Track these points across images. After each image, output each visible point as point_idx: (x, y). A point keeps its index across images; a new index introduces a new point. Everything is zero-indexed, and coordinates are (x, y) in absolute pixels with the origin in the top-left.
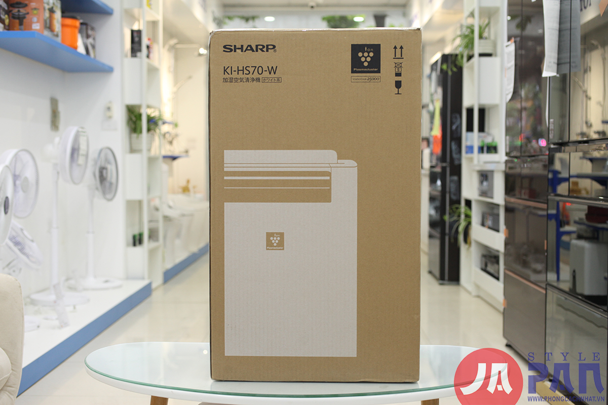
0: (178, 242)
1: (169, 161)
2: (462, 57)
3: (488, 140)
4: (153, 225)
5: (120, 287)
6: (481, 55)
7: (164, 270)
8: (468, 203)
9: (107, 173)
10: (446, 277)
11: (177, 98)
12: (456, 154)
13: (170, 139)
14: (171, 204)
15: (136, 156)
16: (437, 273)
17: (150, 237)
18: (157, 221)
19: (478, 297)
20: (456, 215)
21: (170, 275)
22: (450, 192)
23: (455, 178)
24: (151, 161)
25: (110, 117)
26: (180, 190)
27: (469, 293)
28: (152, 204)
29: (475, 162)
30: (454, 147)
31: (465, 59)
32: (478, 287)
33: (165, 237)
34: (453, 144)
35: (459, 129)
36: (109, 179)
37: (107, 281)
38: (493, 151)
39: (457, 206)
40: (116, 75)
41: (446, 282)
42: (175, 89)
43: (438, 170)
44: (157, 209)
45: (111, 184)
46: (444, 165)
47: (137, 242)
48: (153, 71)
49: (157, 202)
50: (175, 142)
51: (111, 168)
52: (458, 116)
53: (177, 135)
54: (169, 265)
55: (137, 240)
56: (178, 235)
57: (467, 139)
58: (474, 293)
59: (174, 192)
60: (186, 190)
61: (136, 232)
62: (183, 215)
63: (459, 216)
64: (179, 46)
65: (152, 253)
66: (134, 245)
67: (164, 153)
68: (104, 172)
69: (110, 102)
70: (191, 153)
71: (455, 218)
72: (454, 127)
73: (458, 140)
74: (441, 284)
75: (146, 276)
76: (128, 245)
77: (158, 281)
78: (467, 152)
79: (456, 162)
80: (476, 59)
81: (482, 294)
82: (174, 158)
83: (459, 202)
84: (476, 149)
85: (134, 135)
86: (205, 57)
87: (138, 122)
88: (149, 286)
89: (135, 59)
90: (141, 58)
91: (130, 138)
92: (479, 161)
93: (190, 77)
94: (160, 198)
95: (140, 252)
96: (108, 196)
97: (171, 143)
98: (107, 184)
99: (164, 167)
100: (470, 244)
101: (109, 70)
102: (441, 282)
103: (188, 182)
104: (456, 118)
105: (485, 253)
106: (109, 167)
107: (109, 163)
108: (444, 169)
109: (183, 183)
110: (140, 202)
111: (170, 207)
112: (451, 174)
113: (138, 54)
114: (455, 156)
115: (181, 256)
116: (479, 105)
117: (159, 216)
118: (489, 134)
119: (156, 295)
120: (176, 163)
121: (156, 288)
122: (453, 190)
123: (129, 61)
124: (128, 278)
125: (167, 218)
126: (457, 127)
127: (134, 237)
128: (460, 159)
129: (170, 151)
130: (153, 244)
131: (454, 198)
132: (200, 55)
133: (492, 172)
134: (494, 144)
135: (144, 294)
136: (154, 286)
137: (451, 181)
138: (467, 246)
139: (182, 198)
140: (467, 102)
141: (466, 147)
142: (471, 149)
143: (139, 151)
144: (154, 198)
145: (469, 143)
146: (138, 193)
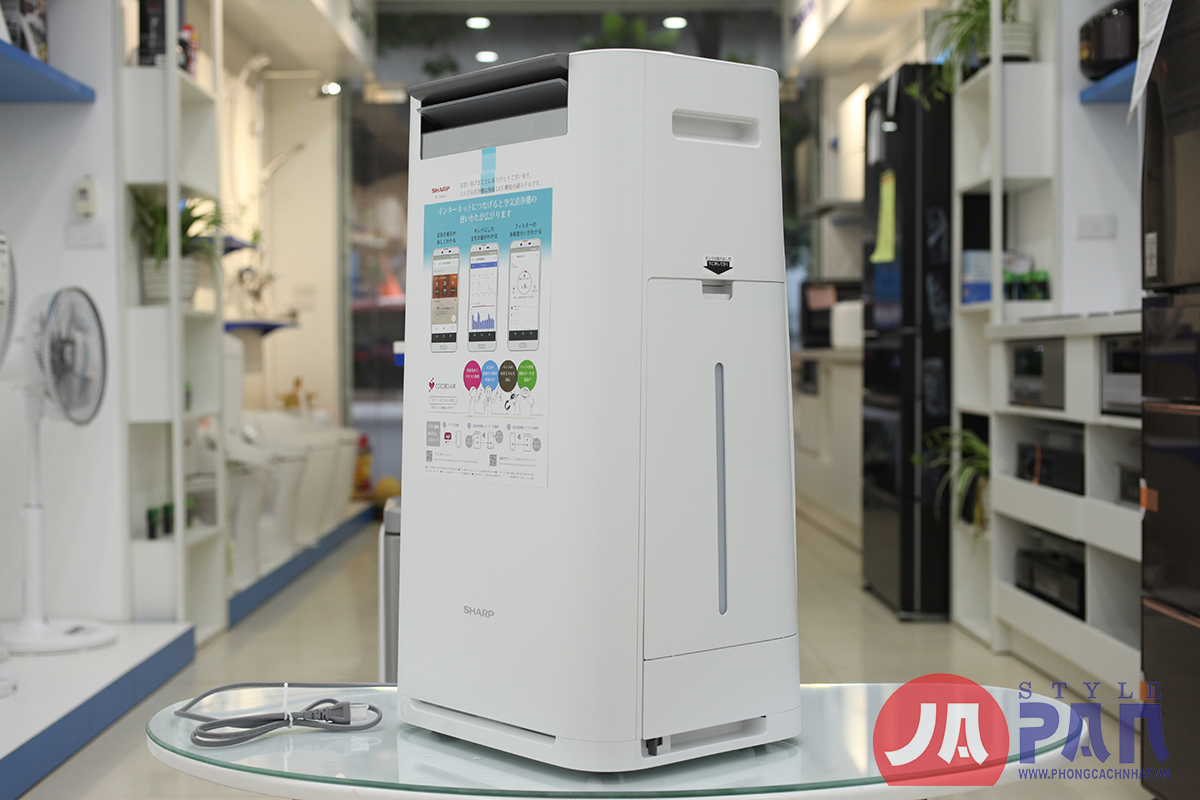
0: (267, 523)
1: (253, 336)
2: (951, 70)
3: (1021, 269)
4: (199, 484)
5: (110, 643)
6: (1007, 59)
7: (230, 594)
8: (977, 424)
9: (73, 353)
10: (917, 603)
11: (269, 191)
12: (938, 304)
13: (253, 285)
14: (250, 431)
15: (154, 313)
16: (894, 595)
17: (191, 515)
18: (212, 475)
19: (1009, 654)
20: (942, 451)
21: (244, 608)
22: (923, 397)
23: (937, 363)
24: (194, 326)
25: (88, 215)
26: (280, 403)
27: (987, 646)
28: (202, 431)
29: (997, 320)
30: (932, 288)
31: (958, 75)
32: (1007, 628)
33: (233, 514)
34: (930, 280)
35: (944, 246)
36: (78, 369)
37: (75, 630)
38: (1039, 294)
39: (944, 429)
40: (102, 108)
41: (915, 616)
42: (266, 174)
44: (212, 445)
45: (85, 382)
46: (908, 330)
47: (160, 529)
48: (196, 105)
49: (212, 430)
50: (266, 294)
51: (87, 341)
52: (941, 214)
53: (270, 278)
54: (243, 581)
55: (158, 523)
56: (267, 506)
57: (964, 269)
58: (997, 646)
59: (264, 406)
60: (290, 402)
61: (158, 502)
62: (280, 460)
63: (948, 454)
64: (274, 75)
65: (196, 556)
66: (152, 534)
67: (232, 314)
68: (68, 349)
69: (87, 177)
70: (303, 318)
71: (941, 460)
72: (932, 240)
73: (942, 271)
74: (904, 620)
75: (181, 613)
76: (134, 535)
77: (215, 619)
78: (964, 300)
79: (939, 325)
80: (995, 67)
81: (1017, 649)
82: (266, 329)
83: (946, 420)
84: (997, 291)
85: (151, 262)
86: (335, 99)
87: (159, 229)
88: (188, 638)
89: (147, 72)
90: (164, 68)
91: (141, 269)
92: (1005, 318)
93: (300, 147)
94: (220, 417)
95: (166, 553)
96: (78, 414)
97: (256, 295)
98: (76, 383)
99: (233, 345)
100: (983, 524)
101: (83, 96)
102: (904, 614)
103: (298, 383)
104: (936, 217)
105: (1026, 546)
106: (78, 337)
107: (82, 329)
108: (908, 341)
109: (286, 387)
110: (169, 426)
111: (248, 440)
112: (926, 355)
113: (159, 58)
114: (934, 309)
115: (276, 556)
116: (1005, 182)
117: (218, 461)
118: (1022, 256)
119: (207, 660)
120: (270, 342)
121: (208, 643)
122: (931, 393)
123: (135, 77)
124: (137, 617)
125: (236, 468)
126: (939, 241)
127: (151, 515)
128: (947, 317)
129: (255, 312)
130: (201, 532)
131: (933, 410)
132: (322, 95)
133: (1058, 341)
134: (1040, 278)
135: (176, 658)
136: (201, 636)
137: (925, 371)
138: (972, 529)
139: (279, 419)
140: (965, 176)
141: (964, 287)
142: (982, 291)
143: (162, 301)
144: (203, 420)
145: (971, 278)
146: (158, 404)
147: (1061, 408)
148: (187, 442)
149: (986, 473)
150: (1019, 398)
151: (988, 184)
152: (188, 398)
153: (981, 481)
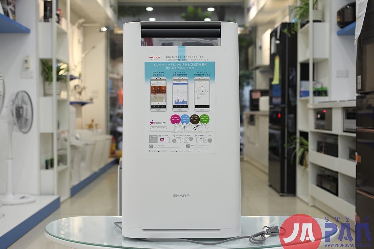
0: (83, 165)
1: (79, 106)
2: (297, 25)
3: (319, 87)
4: (62, 152)
5: (34, 202)
6: (314, 21)
7: (71, 186)
8: (305, 135)
9: (23, 111)
10: (286, 190)
11: (84, 61)
12: (292, 97)
13: (79, 90)
14: (78, 136)
15: (48, 99)
16: (278, 188)
17: (59, 162)
18: (66, 149)
19: (314, 206)
20: (294, 143)
21: (75, 191)
22: (288, 126)
23: (292, 116)
24: (61, 103)
25: (27, 68)
26: (87, 127)
27: (307, 204)
28: (63, 136)
29: (311, 102)
30: (291, 93)
31: (299, 26)
32: (314, 199)
33: (72, 162)
34: (290, 90)
35: (295, 79)
36: (24, 116)
37: (23, 198)
38: (324, 94)
39: (294, 136)
40: (32, 35)
41: (285, 194)
42: (83, 56)
43: (279, 110)
44: (66, 140)
45: (26, 120)
46: (283, 106)
47: (49, 166)
48: (62, 34)
49: (66, 135)
50: (83, 93)
51: (26, 107)
52: (294, 69)
53: (84, 88)
54: (75, 182)
55: (49, 164)
56: (83, 159)
57: (301, 87)
58: (310, 204)
59: (82, 128)
60: (90, 127)
61: (49, 158)
62: (87, 145)
63: (296, 144)
64: (86, 25)
65: (60, 175)
66: (47, 168)
67: (72, 99)
68: (21, 110)
69: (27, 56)
70: (94, 101)
71: (293, 146)
72: (291, 77)
73: (294, 87)
74: (282, 196)
75: (56, 192)
76: (41, 168)
77: (66, 195)
78: (301, 96)
79: (293, 104)
80: (311, 24)
81: (317, 205)
82: (83, 104)
83: (295, 134)
84: (311, 93)
85: (47, 83)
86: (105, 32)
87: (50, 73)
88: (58, 200)
89: (46, 24)
90: (52, 23)
91: (44, 85)
92: (313, 102)
93: (94, 47)
94: (68, 131)
95: (51, 174)
96: (24, 130)
97: (80, 93)
98: (23, 121)
99: (73, 109)
100: (306, 166)
101: (26, 31)
102: (281, 194)
103: (93, 121)
104: (292, 70)
105: (320, 173)
106: (24, 106)
107: (26, 104)
108: (283, 109)
109: (89, 122)
110: (52, 134)
111: (77, 139)
112: (289, 113)
113: (50, 20)
114: (291, 99)
115: (86, 175)
116: (314, 59)
117: (68, 145)
118: (319, 83)
119: (64, 207)
120: (84, 108)
121: (64, 202)
122: (290, 125)
123: (43, 25)
124: (42, 194)
125: (73, 147)
126: (293, 78)
127: (47, 162)
129: (79, 99)
130: (62, 167)
131: (291, 130)
132: (101, 31)
134: (324, 89)
135: (54, 206)
136: (62, 200)
137: (288, 118)
138: (303, 168)
139: (87, 132)
140: (301, 58)
141: (301, 92)
142: (306, 93)
143: (51, 95)
144: (63, 132)
145: (303, 89)
146: (49, 127)
147: (331, 130)
148: (58, 139)
149: (307, 150)
150: (318, 127)
151: (308, 60)
152: (58, 125)
153: (306, 152)
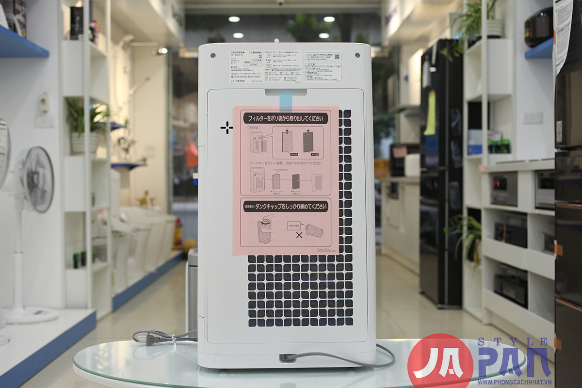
0: (131, 261)
1: (125, 170)
2: (462, 42)
3: (497, 138)
4: (99, 242)
5: (55, 319)
6: (490, 37)
7: (113, 295)
8: (475, 213)
9: (38, 178)
10: (446, 300)
11: (133, 100)
12: (456, 155)
13: (125, 146)
14: (123, 216)
15: (77, 159)
16: (435, 296)
17: (94, 257)
18: (105, 237)
19: (491, 325)
20: (458, 226)
21: (120, 302)
22: (449, 201)
23: (456, 184)
24: (97, 165)
25: (45, 112)
26: (138, 203)
27: (480, 321)
28: (100, 217)
29: (485, 163)
30: (453, 147)
31: (466, 45)
32: (490, 312)
33: (115, 257)
34: (452, 143)
35: (459, 127)
36: (40, 186)
37: (38, 313)
38: (505, 151)
39: (459, 216)
40: (52, 60)
41: (446, 307)
42: (131, 92)
43: (435, 174)
44: (105, 223)
45: (44, 192)
46: (442, 168)
47: (79, 264)
48: (98, 59)
49: (105, 215)
50: (131, 150)
51: (44, 172)
53: (133, 142)
54: (120, 289)
55: (79, 261)
56: (131, 252)
57: (469, 138)
58: (485, 321)
59: (130, 204)
60: (143, 202)
61: (79, 251)
62: (138, 230)
63: (461, 228)
64: (135, 44)
65: (97, 276)
66: (76, 266)
67: (115, 160)
68: (35, 176)
69: (45, 93)
70: (149, 162)
71: (458, 231)
72: (453, 124)
73: (458, 139)
74: (440, 308)
75: (89, 305)
76: (67, 267)
77: (105, 308)
78: (469, 154)
79: (457, 166)
80: (484, 41)
81: (495, 322)
82: (131, 167)
83: (461, 212)
84: (485, 149)
85: (76, 134)
86: (165, 56)
87: (80, 119)
88: (93, 316)
89: (74, 42)
90: (83, 41)
91: (71, 138)
93: (148, 79)
94: (109, 209)
95: (83, 276)
96: (40, 208)
97: (127, 150)
98: (39, 193)
99: (115, 174)
100: (478, 262)
101: (43, 54)
102: (440, 306)
103: (146, 193)
104: (456, 113)
105: (499, 273)
106: (41, 170)
107: (42, 167)
108: (442, 173)
109: (141, 195)
110: (84, 214)
111: (122, 221)
112: (450, 180)
113: (80, 36)
114: (454, 158)
115: (136, 277)
116: (489, 96)
117: (108, 231)
118: (497, 132)
119: (102, 327)
120: (133, 173)
121: (102, 319)
122: (453, 198)
123: (69, 45)
124: (67, 307)
125: (116, 234)
126: (457, 125)
127: (75, 257)
128: (461, 162)
129: (126, 159)
130: (99, 265)
131: (454, 207)
132: (159, 54)
133: (515, 173)
134: (506, 143)
135: (87, 326)
136: (99, 316)
137: (450, 188)
138: (473, 264)
140: (469, 94)
141: (469, 147)
142: (477, 149)
143: (81, 153)
144: (100, 211)
145: (472, 143)
146: (79, 203)
147: (516, 206)
148: (93, 222)
149: (479, 237)
150: (495, 201)
151: (480, 97)
152: (93, 200)
153: (477, 241)
